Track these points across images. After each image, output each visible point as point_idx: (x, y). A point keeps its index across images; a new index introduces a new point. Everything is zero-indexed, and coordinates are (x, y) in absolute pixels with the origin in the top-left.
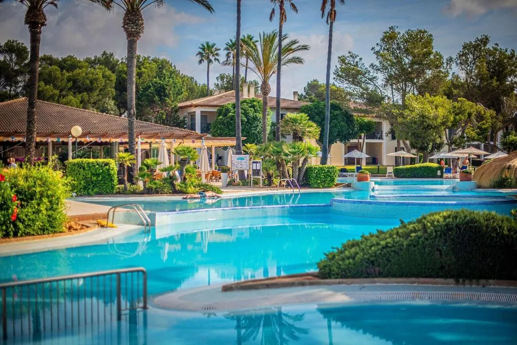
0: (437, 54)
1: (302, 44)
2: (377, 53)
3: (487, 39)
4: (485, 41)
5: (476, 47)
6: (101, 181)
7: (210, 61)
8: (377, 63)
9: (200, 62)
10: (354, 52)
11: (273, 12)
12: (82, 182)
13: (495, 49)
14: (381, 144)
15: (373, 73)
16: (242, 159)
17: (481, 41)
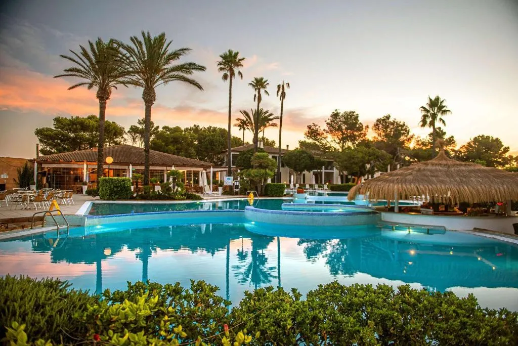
0: (361, 124)
1: (276, 116)
2: (328, 124)
3: (389, 116)
4: (388, 117)
5: (384, 120)
6: (119, 191)
7: (244, 129)
8: (327, 129)
9: (240, 129)
10: (316, 123)
11: (255, 96)
12: (108, 191)
13: (394, 121)
14: (333, 173)
15: (325, 135)
16: (229, 179)
17: (386, 117)
